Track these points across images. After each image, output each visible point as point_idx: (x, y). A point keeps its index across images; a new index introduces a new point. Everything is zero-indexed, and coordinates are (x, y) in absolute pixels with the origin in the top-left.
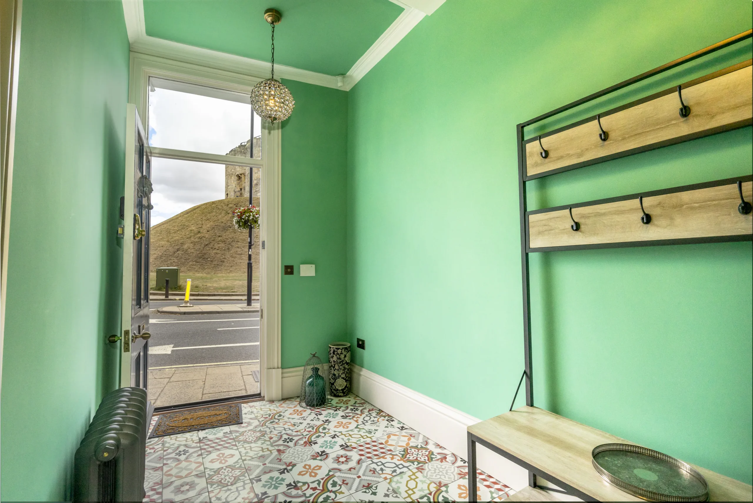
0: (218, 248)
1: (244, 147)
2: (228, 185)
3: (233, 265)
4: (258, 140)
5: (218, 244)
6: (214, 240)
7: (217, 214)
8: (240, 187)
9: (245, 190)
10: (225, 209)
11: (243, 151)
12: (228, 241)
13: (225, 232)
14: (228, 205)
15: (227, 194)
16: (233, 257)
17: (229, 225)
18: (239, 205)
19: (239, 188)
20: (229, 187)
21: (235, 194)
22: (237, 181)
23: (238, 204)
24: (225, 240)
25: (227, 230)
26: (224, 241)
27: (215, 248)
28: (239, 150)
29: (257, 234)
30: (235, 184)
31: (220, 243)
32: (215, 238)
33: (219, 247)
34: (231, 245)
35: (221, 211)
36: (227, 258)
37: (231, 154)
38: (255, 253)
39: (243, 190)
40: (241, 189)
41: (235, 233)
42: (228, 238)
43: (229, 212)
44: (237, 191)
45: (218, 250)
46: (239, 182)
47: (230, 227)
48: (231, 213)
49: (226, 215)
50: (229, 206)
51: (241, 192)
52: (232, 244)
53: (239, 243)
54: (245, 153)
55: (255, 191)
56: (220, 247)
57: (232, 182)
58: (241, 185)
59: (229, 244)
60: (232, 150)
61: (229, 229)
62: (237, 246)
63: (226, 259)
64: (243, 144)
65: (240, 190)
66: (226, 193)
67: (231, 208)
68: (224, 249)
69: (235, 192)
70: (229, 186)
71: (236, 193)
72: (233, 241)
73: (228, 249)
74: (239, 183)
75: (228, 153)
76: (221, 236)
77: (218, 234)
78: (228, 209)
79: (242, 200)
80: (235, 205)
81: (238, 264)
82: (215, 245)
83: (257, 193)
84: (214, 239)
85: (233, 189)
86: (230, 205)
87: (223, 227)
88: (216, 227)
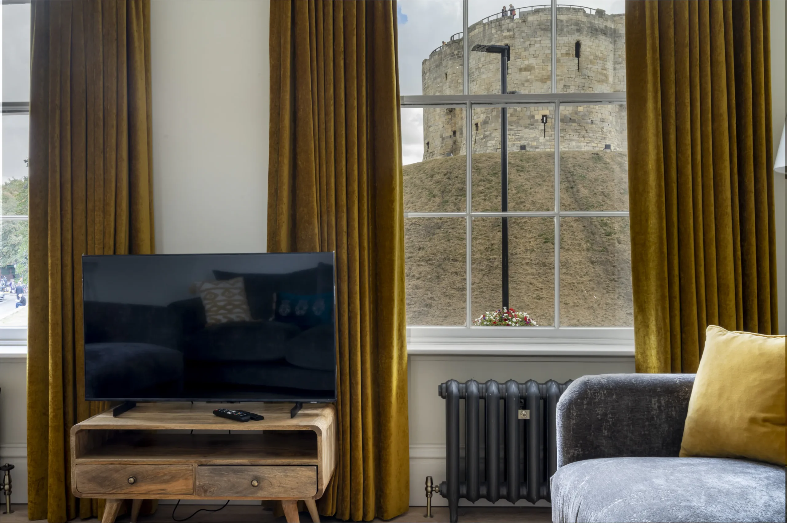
0: (417, 275)
1: (459, 44)
2: (430, 124)
3: (448, 313)
4: (487, 26)
5: (419, 265)
6: (411, 257)
7: (412, 197)
8: (452, 127)
9: (461, 133)
10: (427, 187)
11: (456, 52)
12: (437, 258)
13: (430, 239)
14: (432, 176)
15: (428, 144)
16: (447, 296)
17: (438, 223)
18: (453, 176)
19: (450, 130)
20: (431, 129)
21: (442, 143)
22: (447, 117)
23: (451, 173)
24: (431, 256)
25: (434, 234)
26: (429, 260)
27: (413, 276)
28: (448, 51)
29: (492, 242)
30: (443, 123)
31: (423, 263)
32: (412, 253)
33: (420, 273)
34: (443, 269)
35: (420, 191)
36: (437, 299)
37: (432, 60)
38: (490, 286)
39: (458, 134)
40: (454, 133)
41: (449, 240)
42: (435, 251)
43: (436, 191)
44: (447, 137)
45: (418, 279)
46: (450, 117)
47: (439, 228)
48: (439, 194)
49: (429, 200)
50: (434, 179)
51: (454, 138)
52: (443, 266)
53: (457, 264)
54: (460, 57)
55: (482, 136)
56: (423, 274)
57: (437, 117)
58: (455, 124)
59: (440, 265)
60: (434, 53)
61: (437, 231)
62: (453, 270)
63: (434, 300)
64: (456, 38)
65: (451, 134)
66: (427, 142)
67: (438, 182)
68: (430, 278)
69: (443, 139)
70: (431, 126)
71: (444, 141)
72: (445, 258)
73: (438, 277)
74: (451, 119)
75: (428, 58)
76: (423, 248)
77: (417, 245)
78: (433, 186)
79: (458, 164)
80: (445, 175)
81: (457, 311)
82: (413, 268)
83: (486, 142)
84: (410, 255)
85: (439, 133)
86: (436, 175)
87: (426, 227)
88: (412, 227)
